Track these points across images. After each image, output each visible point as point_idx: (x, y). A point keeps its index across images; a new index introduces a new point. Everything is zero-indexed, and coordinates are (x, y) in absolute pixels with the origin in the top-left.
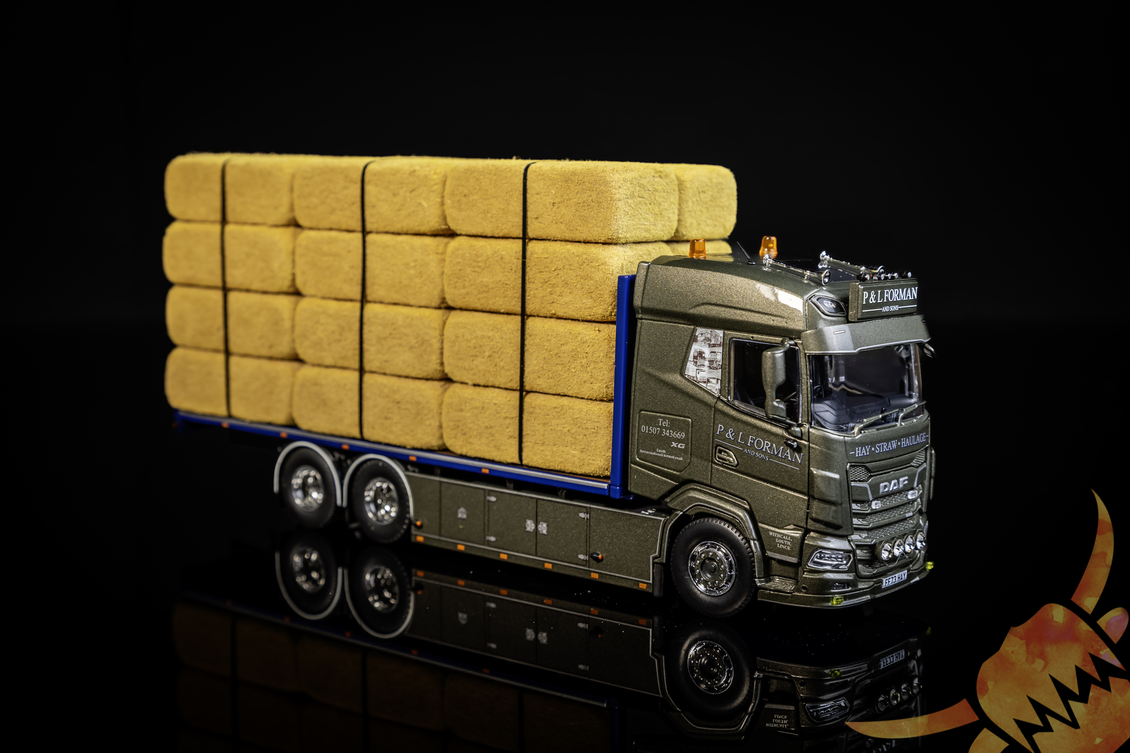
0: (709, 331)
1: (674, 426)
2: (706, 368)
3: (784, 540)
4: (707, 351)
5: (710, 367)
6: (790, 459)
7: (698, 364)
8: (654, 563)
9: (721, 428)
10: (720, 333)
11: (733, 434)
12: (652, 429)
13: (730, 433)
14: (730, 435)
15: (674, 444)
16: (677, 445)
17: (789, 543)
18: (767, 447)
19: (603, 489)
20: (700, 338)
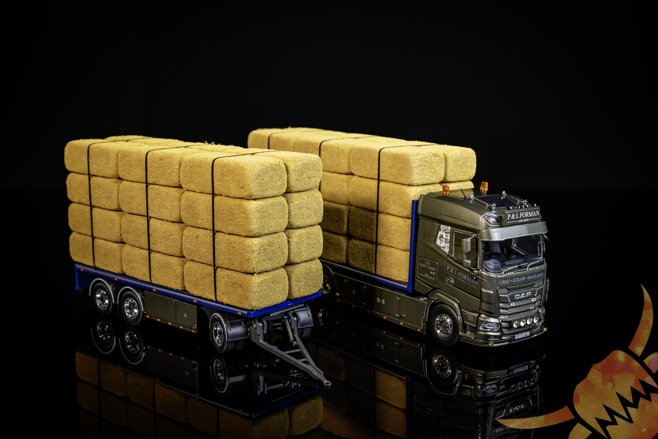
0: (445, 226)
1: (432, 265)
2: (444, 242)
3: (470, 317)
4: (444, 235)
5: (445, 242)
6: (473, 283)
7: (441, 240)
8: (423, 321)
9: (448, 268)
10: (449, 228)
12: (424, 265)
14: (452, 271)
15: (431, 272)
16: (432, 273)
17: (472, 318)
18: (465, 278)
19: (405, 288)
20: (442, 229)
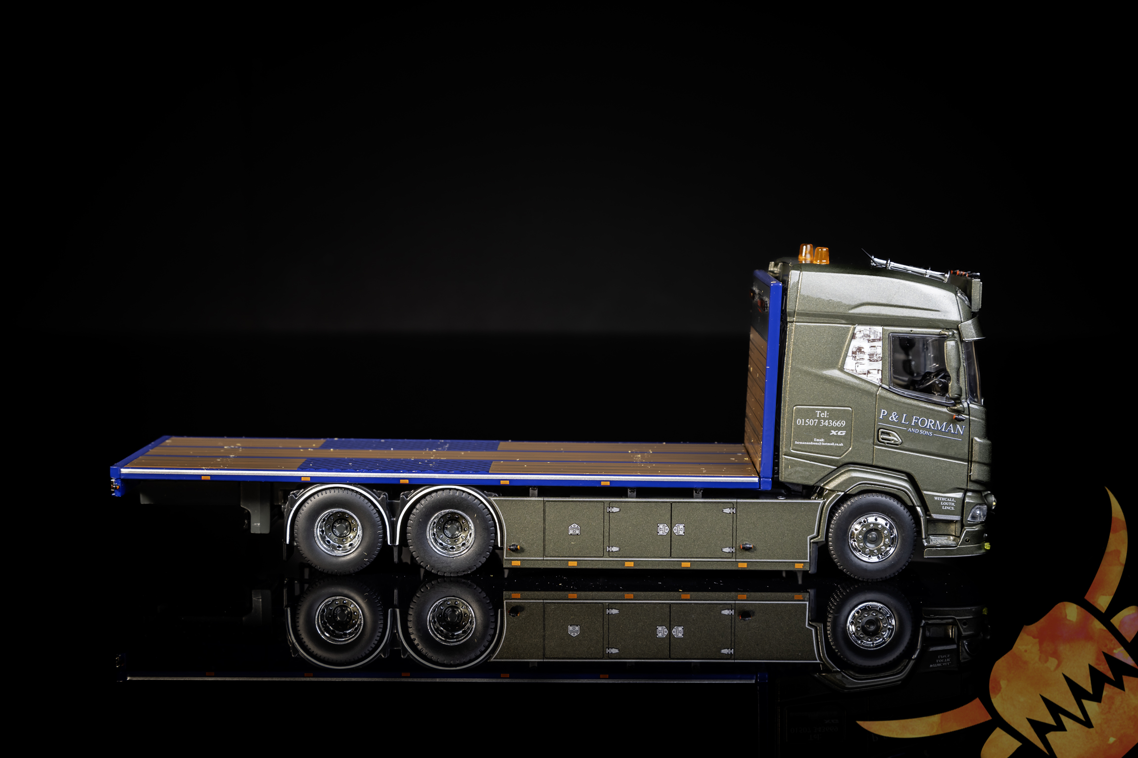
0: (868, 328)
1: (833, 416)
2: (866, 361)
3: (948, 502)
4: (866, 347)
5: (869, 360)
6: (952, 432)
7: (857, 358)
8: (810, 543)
9: (884, 413)
10: (879, 329)
11: (897, 417)
12: (809, 421)
13: (893, 416)
14: (894, 417)
15: (834, 433)
16: (837, 433)
17: (953, 504)
18: (931, 424)
19: (754, 483)
20: (858, 335)
